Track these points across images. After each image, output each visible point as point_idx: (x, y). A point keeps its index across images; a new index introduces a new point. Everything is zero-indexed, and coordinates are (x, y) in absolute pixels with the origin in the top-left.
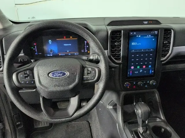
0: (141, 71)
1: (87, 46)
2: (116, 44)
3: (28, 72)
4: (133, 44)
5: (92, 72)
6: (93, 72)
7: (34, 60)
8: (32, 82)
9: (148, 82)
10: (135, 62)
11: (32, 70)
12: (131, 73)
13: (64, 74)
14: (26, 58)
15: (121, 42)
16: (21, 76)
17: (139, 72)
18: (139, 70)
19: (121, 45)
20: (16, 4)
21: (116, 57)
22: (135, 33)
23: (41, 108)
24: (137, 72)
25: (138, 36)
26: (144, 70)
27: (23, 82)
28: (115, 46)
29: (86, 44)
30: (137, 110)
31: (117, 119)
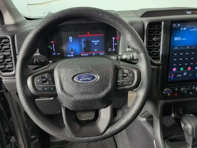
0: (185, 74)
1: (116, 44)
2: (154, 39)
3: (46, 75)
4: (176, 39)
5: (129, 75)
6: (131, 75)
7: (52, 61)
8: (52, 89)
9: (194, 88)
10: (177, 62)
11: (51, 73)
12: (172, 77)
13: (93, 78)
14: (43, 59)
15: (160, 37)
16: (38, 80)
17: (182, 75)
18: (182, 73)
19: (160, 40)
20: (28, 5)
21: (154, 56)
22: (179, 25)
23: (64, 124)
24: (180, 76)
25: (183, 29)
26: (188, 72)
27: (40, 89)
28: (153, 42)
29: (113, 41)
30: (185, 124)
31: (153, 134)
